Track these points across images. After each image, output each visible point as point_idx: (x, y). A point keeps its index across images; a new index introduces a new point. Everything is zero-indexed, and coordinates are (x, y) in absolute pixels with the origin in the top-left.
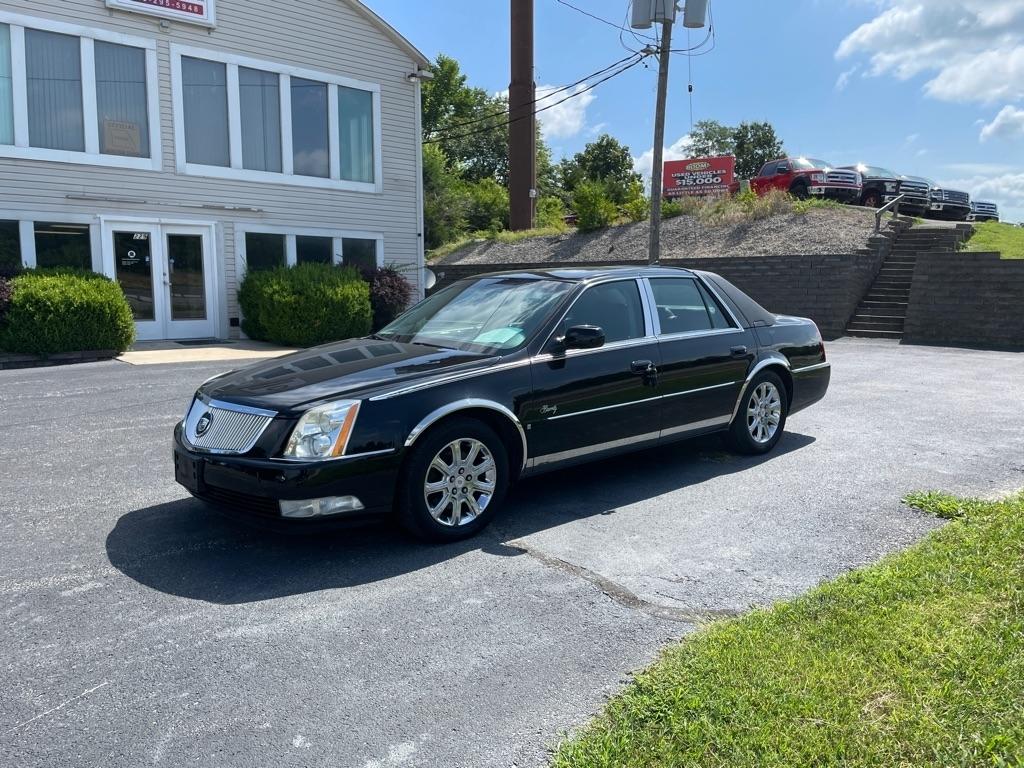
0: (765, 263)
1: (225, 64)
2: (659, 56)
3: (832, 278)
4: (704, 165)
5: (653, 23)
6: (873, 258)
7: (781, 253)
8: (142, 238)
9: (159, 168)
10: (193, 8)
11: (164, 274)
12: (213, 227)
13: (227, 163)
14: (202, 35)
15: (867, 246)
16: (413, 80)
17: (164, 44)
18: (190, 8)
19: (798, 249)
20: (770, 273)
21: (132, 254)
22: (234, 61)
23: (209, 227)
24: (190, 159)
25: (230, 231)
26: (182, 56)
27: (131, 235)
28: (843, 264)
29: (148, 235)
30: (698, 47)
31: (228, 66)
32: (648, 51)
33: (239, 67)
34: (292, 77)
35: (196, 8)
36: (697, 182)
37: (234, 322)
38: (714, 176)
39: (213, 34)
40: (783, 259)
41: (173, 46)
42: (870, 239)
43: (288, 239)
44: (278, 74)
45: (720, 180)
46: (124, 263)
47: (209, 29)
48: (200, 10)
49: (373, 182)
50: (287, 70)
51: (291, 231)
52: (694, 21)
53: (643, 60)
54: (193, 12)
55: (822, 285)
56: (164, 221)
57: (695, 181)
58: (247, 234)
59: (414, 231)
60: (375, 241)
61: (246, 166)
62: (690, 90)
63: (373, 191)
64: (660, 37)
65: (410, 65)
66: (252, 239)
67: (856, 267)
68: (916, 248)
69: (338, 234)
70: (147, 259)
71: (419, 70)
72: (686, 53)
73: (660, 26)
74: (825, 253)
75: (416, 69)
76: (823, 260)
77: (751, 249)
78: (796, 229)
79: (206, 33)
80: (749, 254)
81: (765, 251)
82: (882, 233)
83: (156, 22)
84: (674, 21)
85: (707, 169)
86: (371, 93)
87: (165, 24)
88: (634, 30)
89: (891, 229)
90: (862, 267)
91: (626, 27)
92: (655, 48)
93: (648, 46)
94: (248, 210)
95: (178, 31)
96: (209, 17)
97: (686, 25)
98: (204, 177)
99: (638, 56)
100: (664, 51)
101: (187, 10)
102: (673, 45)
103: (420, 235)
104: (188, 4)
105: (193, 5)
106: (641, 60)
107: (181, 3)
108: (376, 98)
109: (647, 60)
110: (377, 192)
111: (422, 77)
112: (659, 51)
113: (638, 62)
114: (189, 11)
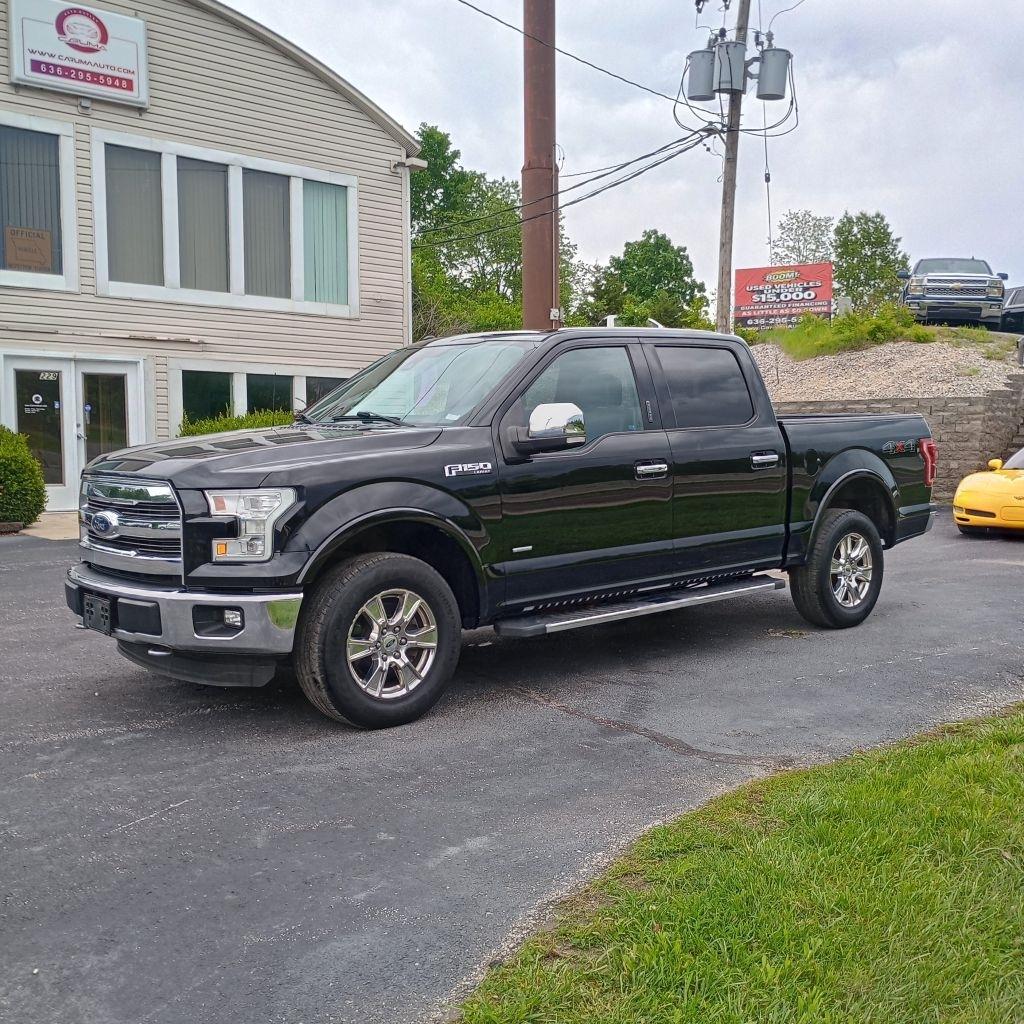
1: (160, 154)
2: (724, 136)
3: (958, 428)
4: (790, 275)
5: (717, 94)
6: (1013, 402)
7: (890, 395)
8: (51, 378)
9: (74, 288)
10: (121, 83)
11: (78, 426)
12: (142, 362)
13: (160, 280)
14: (132, 119)
15: (1006, 385)
16: (399, 170)
17: (82, 129)
18: (117, 83)
19: (915, 389)
21: (37, 398)
22: (171, 149)
23: (136, 363)
24: (114, 275)
25: (162, 368)
26: (106, 144)
27: (37, 374)
28: (972, 409)
29: (58, 374)
30: (774, 126)
31: (163, 155)
32: (710, 131)
33: (178, 157)
34: (244, 169)
35: (124, 83)
36: (782, 297)
38: (805, 289)
39: (145, 116)
40: (894, 403)
41: (95, 132)
42: (1009, 377)
43: (235, 377)
44: (226, 166)
45: (813, 295)
46: (27, 411)
47: (141, 110)
48: (130, 86)
49: (347, 304)
50: (237, 160)
51: (240, 367)
52: (771, 91)
53: (704, 141)
54: (120, 87)
56: (80, 355)
57: (778, 295)
58: (185, 373)
61: (185, 282)
62: (768, 179)
63: (347, 316)
64: (726, 111)
65: (398, 152)
66: (191, 380)
67: (990, 414)
69: (301, 371)
70: (57, 406)
71: (408, 157)
72: (762, 133)
73: (726, 97)
74: (950, 395)
75: (403, 153)
76: (946, 405)
77: (852, 389)
78: (908, 364)
79: (138, 116)
80: (849, 396)
81: (870, 393)
83: (74, 101)
84: (743, 91)
85: (796, 280)
86: (346, 187)
87: (86, 103)
88: (691, 102)
90: (998, 413)
91: (681, 99)
92: (719, 127)
93: (711, 123)
94: (187, 342)
95: (99, 113)
96: (140, 94)
97: (760, 96)
98: (131, 299)
99: (697, 135)
100: (732, 130)
101: (113, 85)
102: (744, 122)
104: (114, 78)
105: (121, 79)
106: (701, 140)
107: (106, 76)
108: (352, 194)
109: (709, 141)
110: (353, 316)
111: (411, 167)
112: (725, 129)
113: (696, 144)
114: (116, 87)
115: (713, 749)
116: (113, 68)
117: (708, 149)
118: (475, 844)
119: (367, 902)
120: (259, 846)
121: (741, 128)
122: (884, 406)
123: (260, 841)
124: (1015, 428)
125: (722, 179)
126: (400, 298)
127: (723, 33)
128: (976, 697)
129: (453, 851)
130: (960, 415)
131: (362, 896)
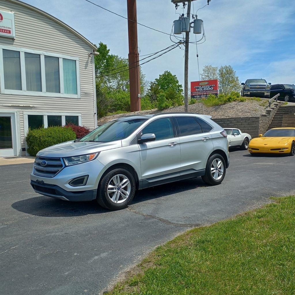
0: (228, 121)
1: (19, 52)
2: (185, 44)
4: (206, 83)
5: (182, 32)
6: (268, 118)
7: (234, 117)
10: (7, 31)
13: (20, 89)
14: (10, 41)
15: (266, 113)
16: (91, 55)
18: (6, 31)
19: (241, 115)
20: (230, 124)
22: (23, 50)
24: (6, 88)
25: (22, 115)
26: (3, 49)
28: (256, 120)
30: (199, 41)
32: (180, 43)
33: (25, 52)
34: (45, 56)
35: (8, 31)
37: (24, 149)
38: (210, 87)
39: (14, 41)
40: (235, 119)
42: (267, 111)
43: (44, 117)
44: (40, 55)
45: (213, 89)
48: (10, 32)
49: (77, 94)
50: (43, 53)
51: (46, 113)
52: (197, 31)
54: (7, 33)
55: (249, 128)
57: (203, 89)
58: (28, 115)
59: (93, 112)
60: (78, 116)
61: (28, 89)
62: (197, 56)
63: (77, 98)
64: (185, 37)
65: (90, 50)
66: (30, 117)
68: (284, 113)
69: (64, 114)
71: (94, 52)
72: (196, 43)
73: (185, 33)
74: (250, 116)
75: (92, 51)
76: (249, 119)
77: (223, 115)
78: (239, 108)
79: (12, 40)
80: (222, 117)
81: (228, 116)
82: (271, 108)
84: (190, 31)
85: (208, 84)
86: (76, 61)
88: (175, 35)
89: (275, 106)
90: (264, 121)
91: (172, 34)
92: (183, 41)
93: (180, 41)
94: (29, 107)
95: (1, 40)
96: (13, 34)
97: (194, 33)
98: (12, 95)
99: (177, 44)
100: (187, 43)
103: (95, 113)
104: (5, 30)
105: (7, 30)
106: (178, 45)
107: (2, 30)
108: (77, 62)
109: (180, 46)
110: (78, 98)
111: (95, 54)
112: (185, 42)
113: (177, 46)
114: (5, 32)
115: (176, 223)
116: (4, 27)
117: (180, 48)
118: (104, 255)
119: (68, 275)
120: (38, 259)
121: (189, 42)
122: (232, 120)
123: (38, 258)
124: (269, 125)
125: (184, 56)
126: (92, 92)
127: (183, 15)
128: (253, 204)
129: (96, 257)
130: (253, 122)
131: (67, 273)
